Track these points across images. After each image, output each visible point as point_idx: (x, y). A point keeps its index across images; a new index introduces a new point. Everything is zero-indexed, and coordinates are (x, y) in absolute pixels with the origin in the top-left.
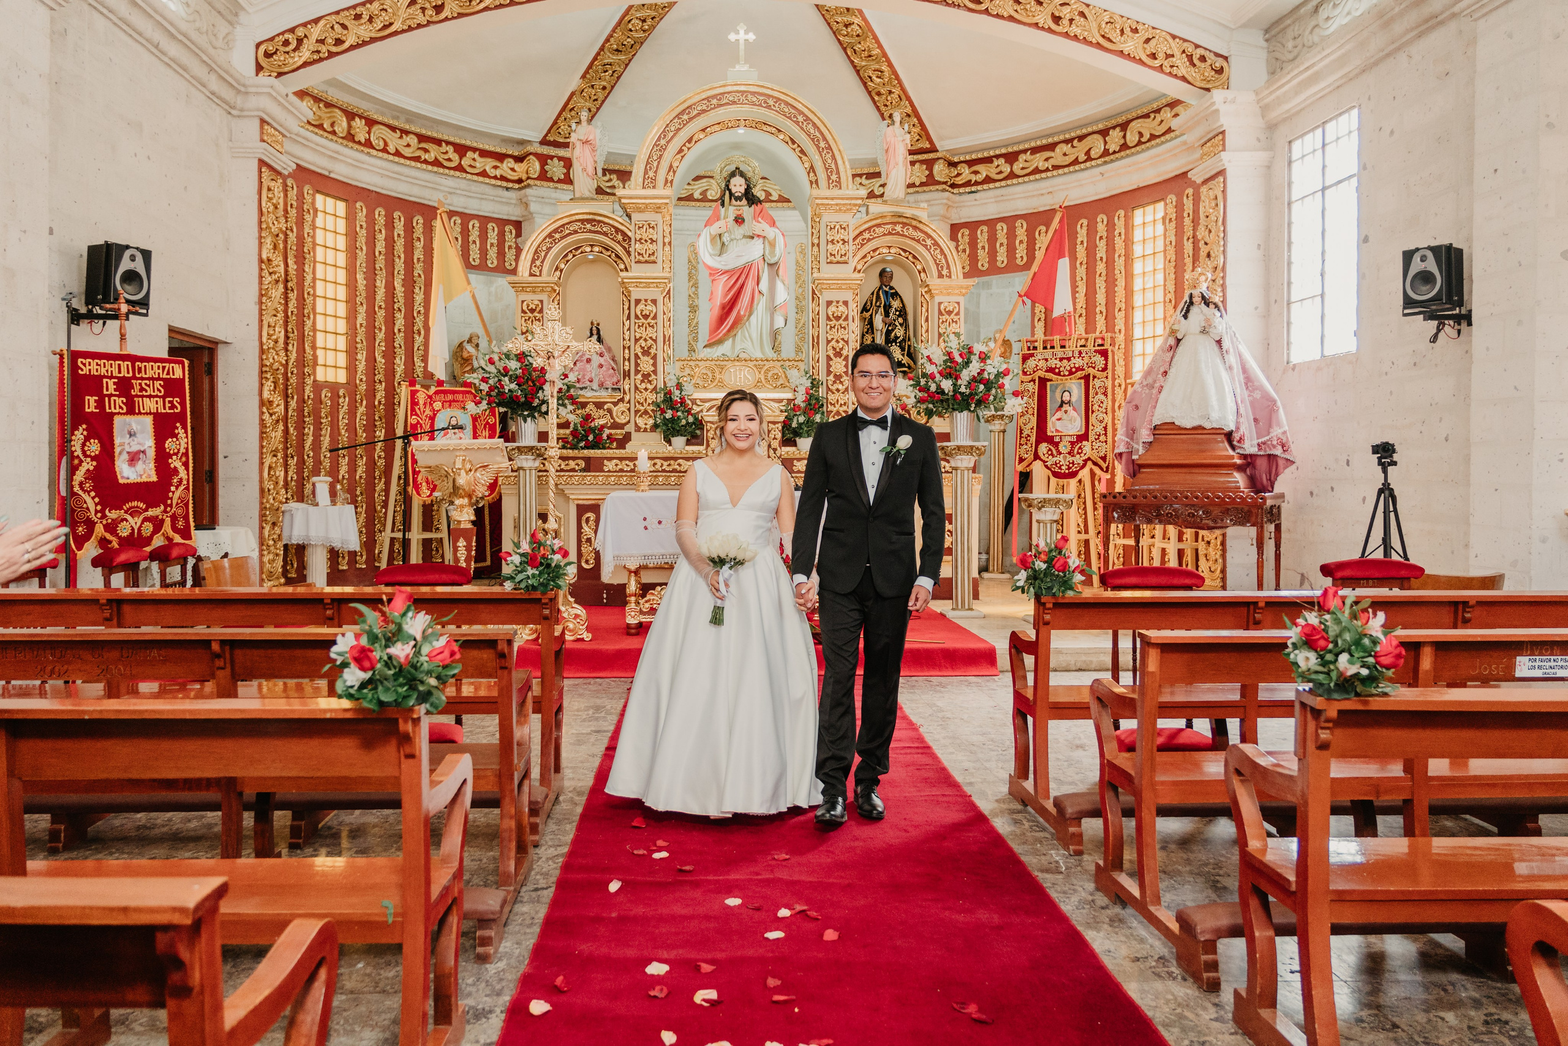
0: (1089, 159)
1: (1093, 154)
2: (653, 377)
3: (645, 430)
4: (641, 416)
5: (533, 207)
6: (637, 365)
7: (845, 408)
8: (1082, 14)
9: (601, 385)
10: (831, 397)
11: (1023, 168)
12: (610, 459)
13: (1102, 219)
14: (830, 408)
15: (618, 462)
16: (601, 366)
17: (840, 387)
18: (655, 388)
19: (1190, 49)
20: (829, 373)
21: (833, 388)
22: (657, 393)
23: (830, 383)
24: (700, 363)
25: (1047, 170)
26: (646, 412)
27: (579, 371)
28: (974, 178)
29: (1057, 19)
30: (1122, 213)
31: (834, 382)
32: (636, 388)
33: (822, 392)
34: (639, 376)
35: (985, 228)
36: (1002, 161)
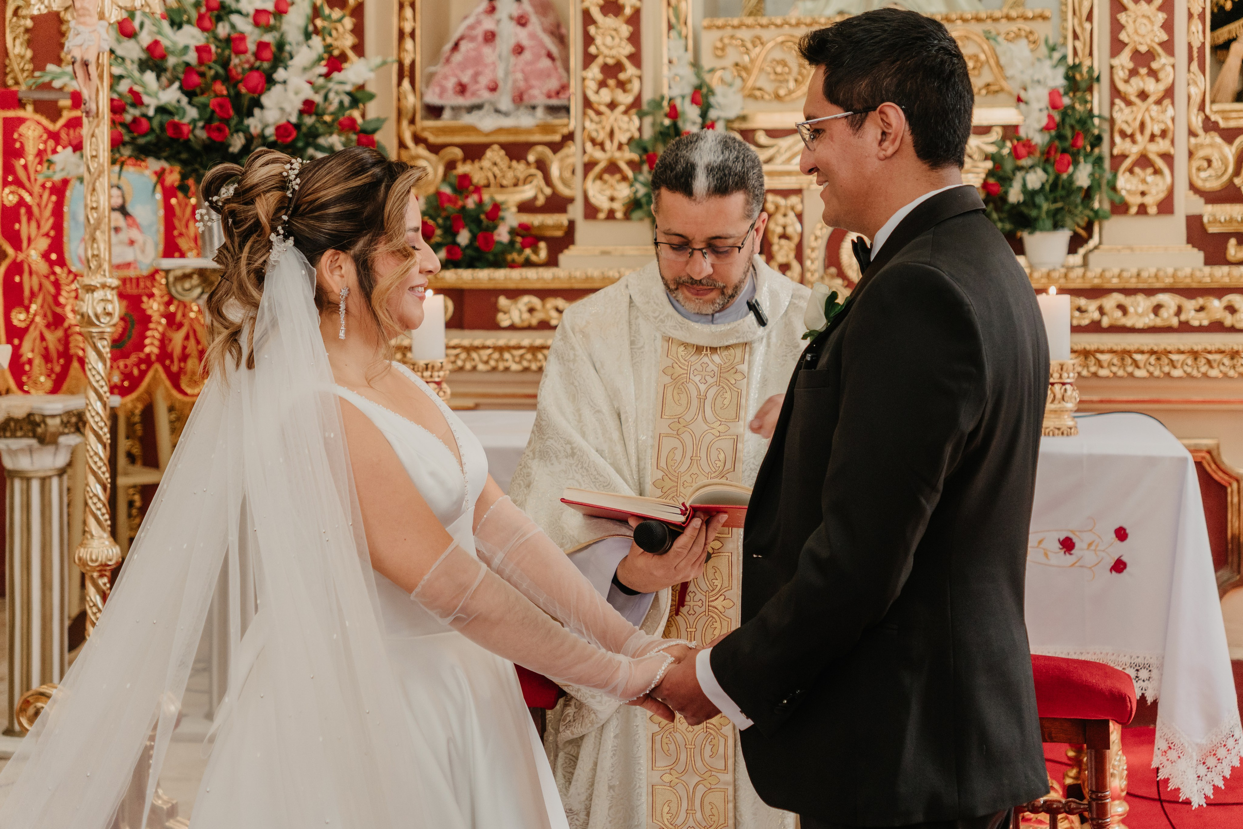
2: (630, 70)
3: (611, 215)
4: (600, 177)
6: (588, 40)
7: (1163, 145)
9: (519, 99)
10: (1123, 116)
12: (514, 294)
14: (1122, 145)
15: (535, 301)
16: (519, 50)
17: (1150, 85)
18: (637, 102)
20: (1117, 46)
21: (1131, 89)
22: (641, 115)
23: (1120, 75)
24: (765, 34)
26: (613, 168)
27: (463, 66)
31: (1133, 73)
32: (587, 103)
33: (1099, 100)
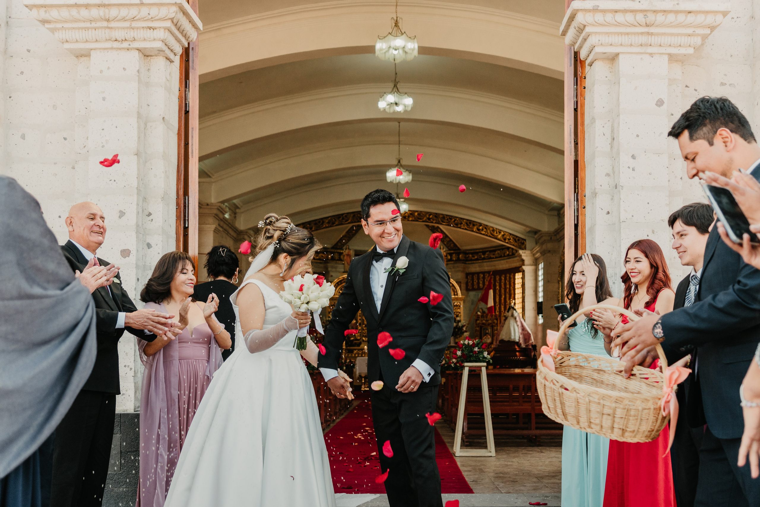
0: (504, 256)
1: (506, 254)
5: (329, 269)
8: (485, 228)
11: (487, 257)
13: (508, 275)
19: (515, 238)
25: (493, 258)
28: (473, 258)
29: (478, 230)
30: (513, 274)
34: (364, 326)
35: (476, 275)
36: (481, 254)
